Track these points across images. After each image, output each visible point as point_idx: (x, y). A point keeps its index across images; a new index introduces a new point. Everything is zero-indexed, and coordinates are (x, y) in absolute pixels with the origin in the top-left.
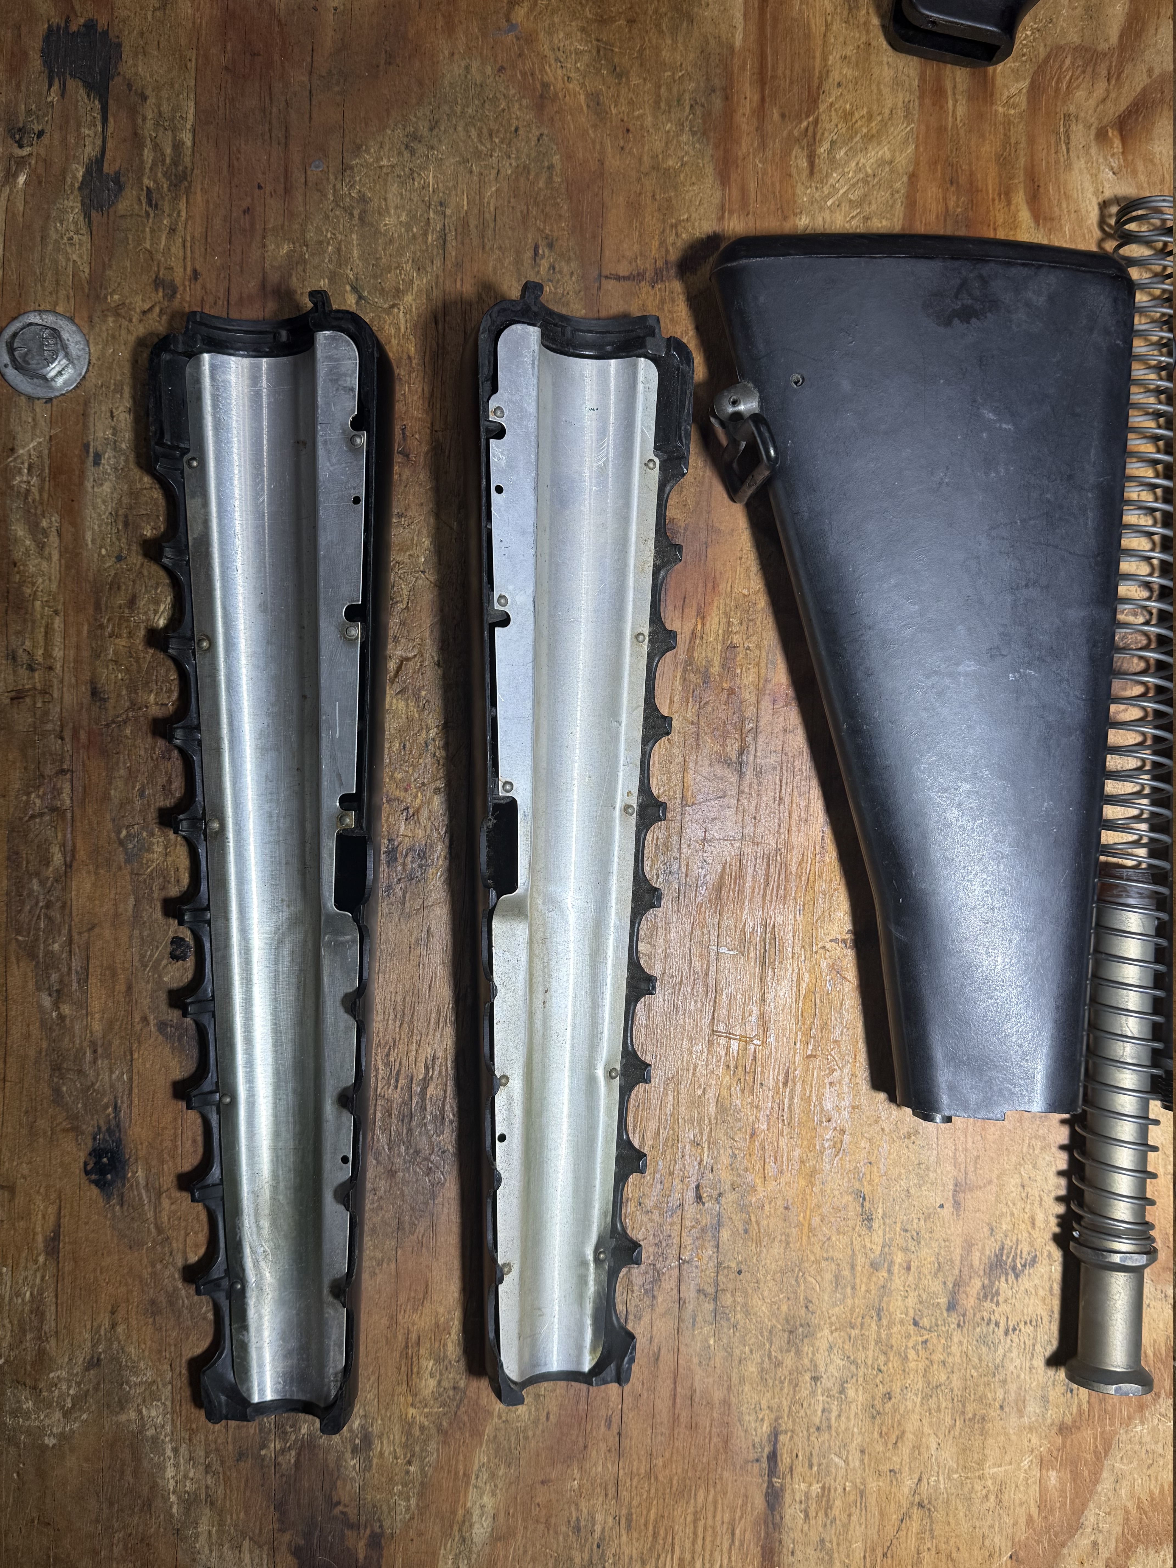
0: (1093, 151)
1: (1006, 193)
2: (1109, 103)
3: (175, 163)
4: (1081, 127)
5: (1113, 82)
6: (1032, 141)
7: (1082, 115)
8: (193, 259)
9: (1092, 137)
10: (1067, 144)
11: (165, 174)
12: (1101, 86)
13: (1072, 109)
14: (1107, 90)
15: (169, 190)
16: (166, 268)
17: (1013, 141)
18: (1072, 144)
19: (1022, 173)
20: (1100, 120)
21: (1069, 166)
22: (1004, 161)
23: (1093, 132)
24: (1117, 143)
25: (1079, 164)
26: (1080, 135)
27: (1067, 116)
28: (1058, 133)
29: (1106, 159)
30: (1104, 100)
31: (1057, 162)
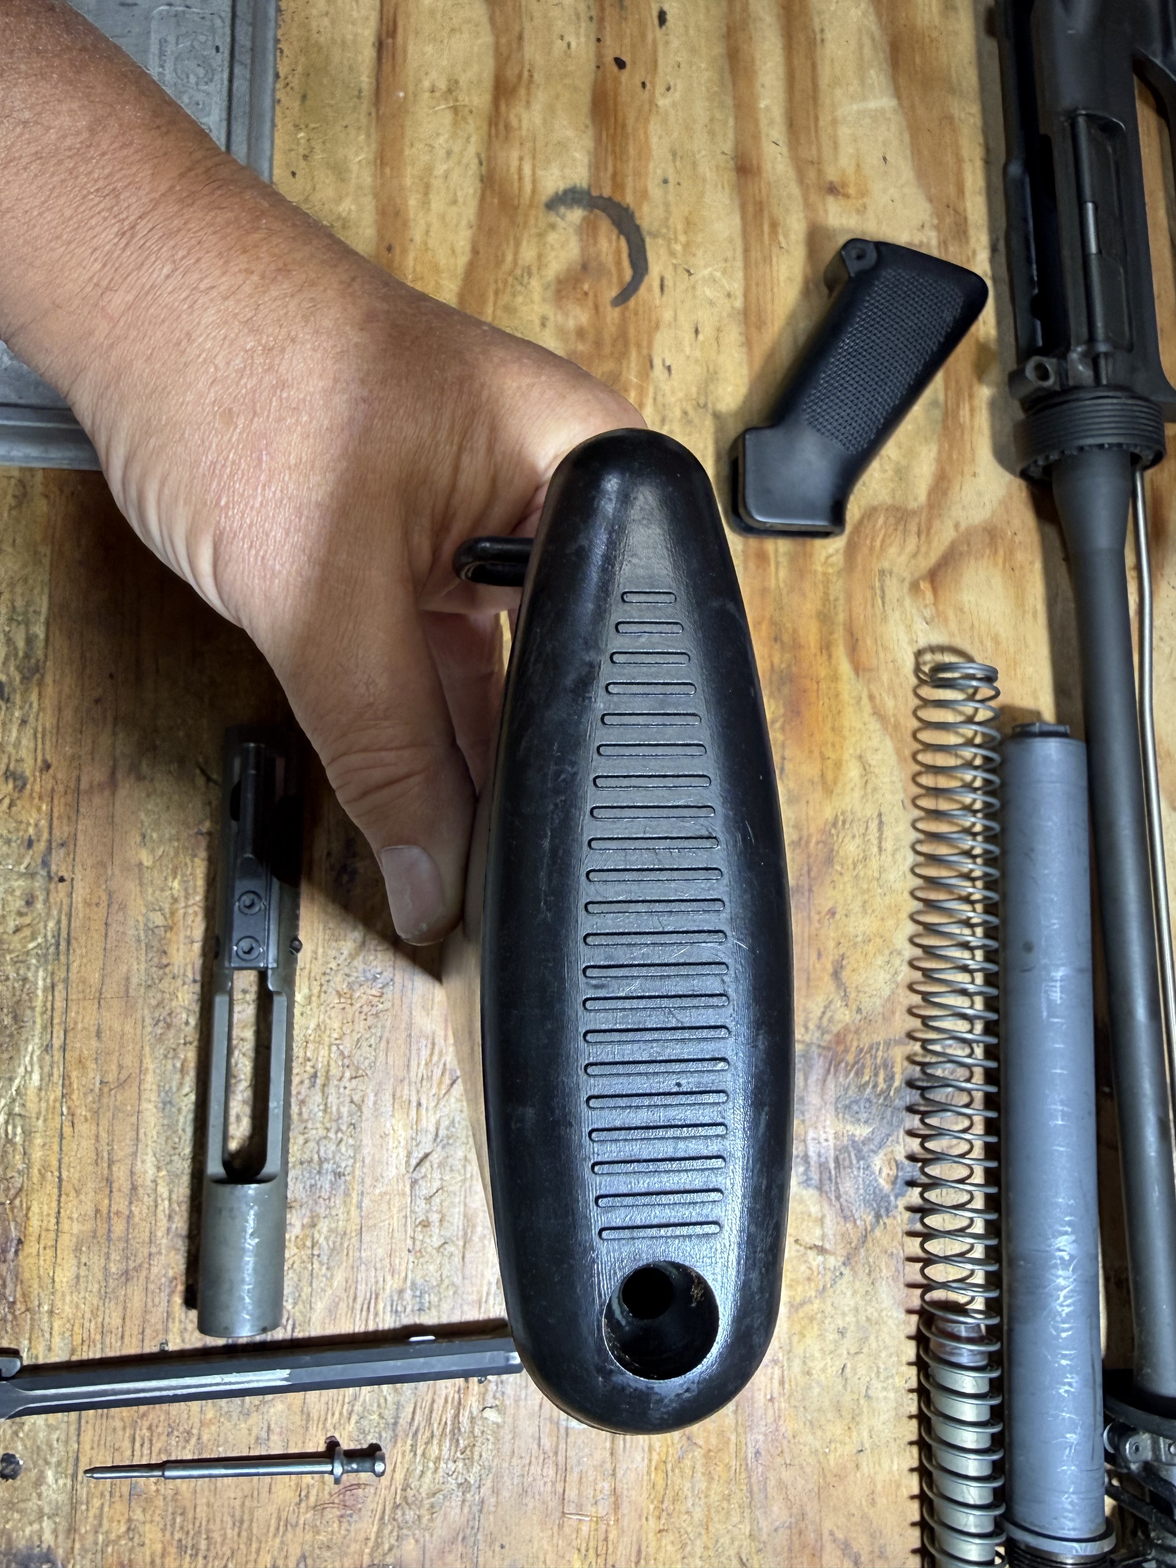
0: (908, 602)
1: (826, 647)
2: (920, 558)
3: (27, 656)
4: (895, 580)
5: (923, 537)
6: (849, 598)
7: (895, 570)
8: (43, 749)
9: (906, 590)
10: (883, 598)
11: (17, 668)
12: (912, 543)
13: (886, 565)
14: (918, 547)
15: (22, 683)
16: (17, 761)
17: (832, 598)
18: (887, 600)
19: (841, 628)
20: (912, 574)
21: (885, 619)
22: (825, 618)
23: (906, 585)
24: (929, 595)
25: (895, 617)
26: (894, 589)
27: (882, 573)
28: (873, 588)
29: (918, 609)
30: (915, 555)
31: (874, 615)
